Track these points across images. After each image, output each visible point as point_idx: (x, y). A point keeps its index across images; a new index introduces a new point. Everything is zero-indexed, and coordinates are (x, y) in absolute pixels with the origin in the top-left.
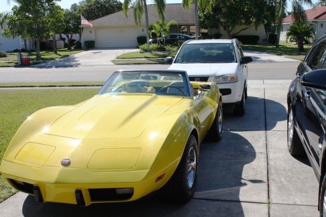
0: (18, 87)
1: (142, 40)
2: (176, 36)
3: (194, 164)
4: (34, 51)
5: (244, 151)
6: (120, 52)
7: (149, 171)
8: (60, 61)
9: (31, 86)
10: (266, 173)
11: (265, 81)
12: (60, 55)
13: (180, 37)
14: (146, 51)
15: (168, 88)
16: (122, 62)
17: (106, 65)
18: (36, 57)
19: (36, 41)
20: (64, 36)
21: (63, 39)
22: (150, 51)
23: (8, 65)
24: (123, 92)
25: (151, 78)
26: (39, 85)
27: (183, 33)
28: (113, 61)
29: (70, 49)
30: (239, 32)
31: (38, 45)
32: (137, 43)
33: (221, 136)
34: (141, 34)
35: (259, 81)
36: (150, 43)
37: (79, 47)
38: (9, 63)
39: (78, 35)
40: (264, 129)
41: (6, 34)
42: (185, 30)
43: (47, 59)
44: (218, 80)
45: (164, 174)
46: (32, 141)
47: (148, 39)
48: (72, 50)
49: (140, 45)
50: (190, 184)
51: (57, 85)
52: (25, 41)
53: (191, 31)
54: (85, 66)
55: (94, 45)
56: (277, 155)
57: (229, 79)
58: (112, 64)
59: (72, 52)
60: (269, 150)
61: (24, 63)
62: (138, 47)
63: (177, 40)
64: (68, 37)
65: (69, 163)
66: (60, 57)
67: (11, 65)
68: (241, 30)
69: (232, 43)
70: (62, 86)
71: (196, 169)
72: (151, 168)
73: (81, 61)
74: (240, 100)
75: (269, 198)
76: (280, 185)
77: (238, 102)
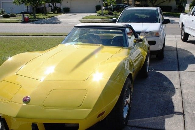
0: (19, 35)
1: (98, 8)
2: (120, 6)
3: (128, 100)
4: (32, 14)
5: (165, 87)
6: (85, 15)
7: (92, 110)
8: (49, 20)
9: (28, 35)
10: (181, 105)
11: (176, 35)
12: (48, 16)
13: (122, 6)
14: (101, 14)
15: (112, 40)
16: (85, 21)
17: (75, 23)
18: (33, 17)
19: (33, 7)
20: (51, 4)
21: (51, 6)
22: (103, 15)
23: (16, 21)
24: (79, 43)
25: (100, 32)
26: (33, 35)
27: (124, 4)
28: (80, 21)
29: (54, 13)
30: (159, 4)
31: (35, 10)
32: (96, 10)
33: (148, 74)
34: (98, 4)
35: (172, 35)
36: (103, 10)
37: (60, 11)
38: (17, 20)
39: (59, 4)
40: (178, 70)
41: (15, 3)
42: (126, 2)
43: (41, 18)
44: (147, 35)
45: (104, 112)
46: (6, 79)
47: (102, 7)
48: (56, 13)
49: (97, 11)
50: (125, 115)
51: (43, 35)
52: (27, 7)
53: (129, 3)
54: (64, 23)
55: (69, 10)
56: (188, 90)
57: (155, 34)
58: (80, 22)
59: (55, 14)
60: (183, 86)
61: (26, 21)
62: (96, 12)
63: (120, 8)
64: (53, 5)
65: (29, 101)
66: (49, 17)
67: (18, 21)
68: (161, 3)
69: (157, 10)
70: (47, 36)
71: (130, 104)
72: (94, 108)
73: (62, 20)
74: (161, 48)
75: (185, 128)
76: (193, 116)
77: (160, 50)
